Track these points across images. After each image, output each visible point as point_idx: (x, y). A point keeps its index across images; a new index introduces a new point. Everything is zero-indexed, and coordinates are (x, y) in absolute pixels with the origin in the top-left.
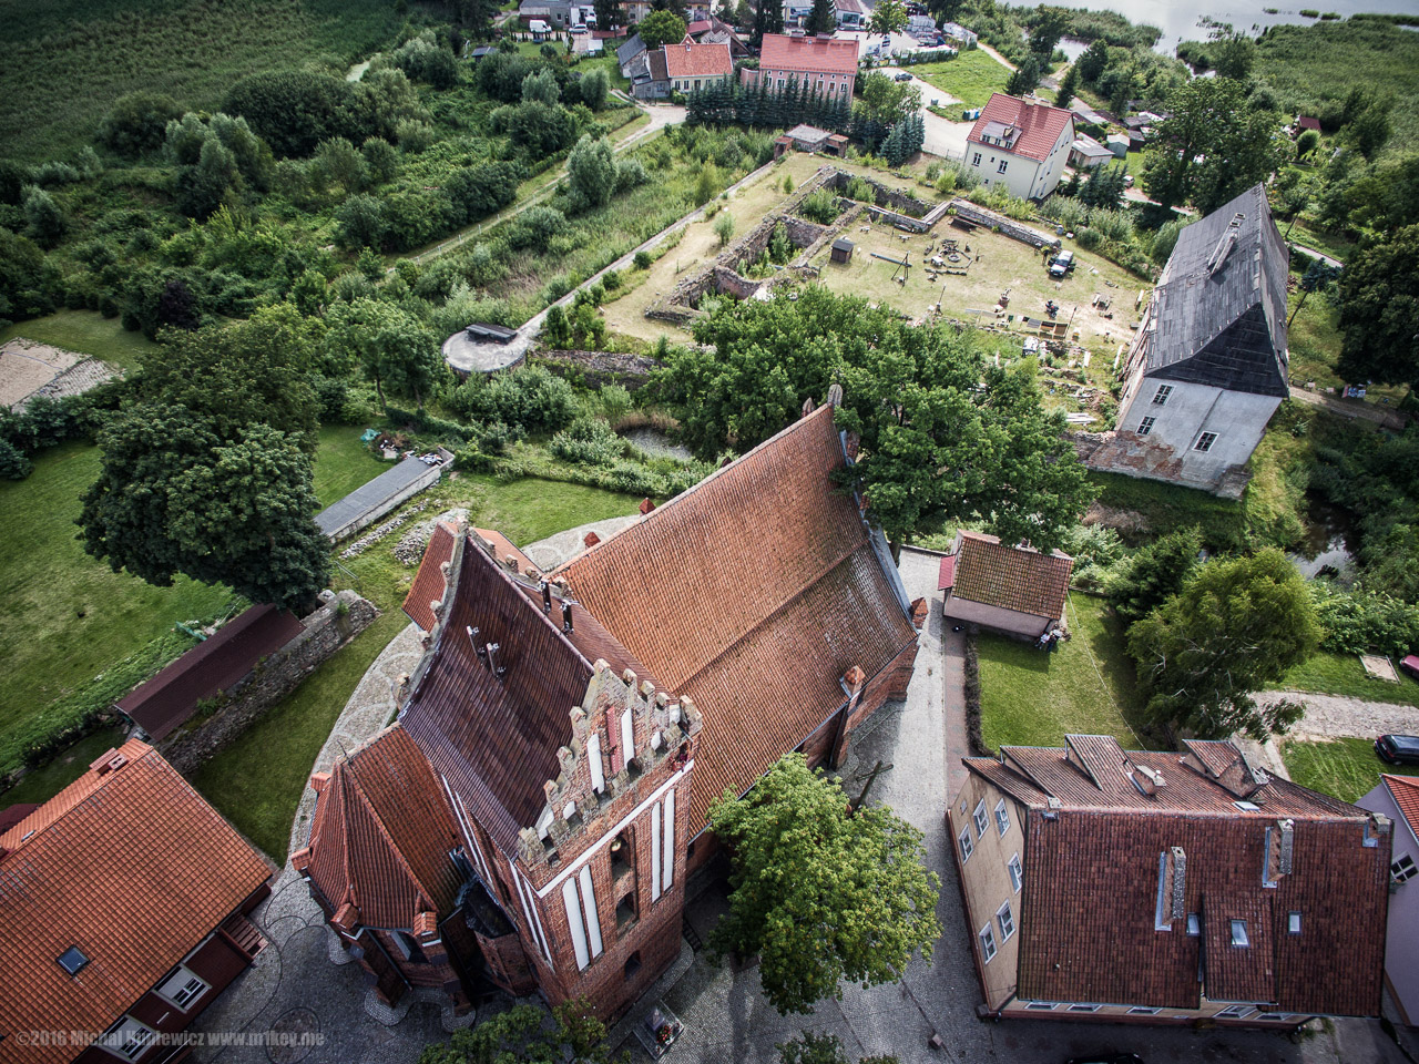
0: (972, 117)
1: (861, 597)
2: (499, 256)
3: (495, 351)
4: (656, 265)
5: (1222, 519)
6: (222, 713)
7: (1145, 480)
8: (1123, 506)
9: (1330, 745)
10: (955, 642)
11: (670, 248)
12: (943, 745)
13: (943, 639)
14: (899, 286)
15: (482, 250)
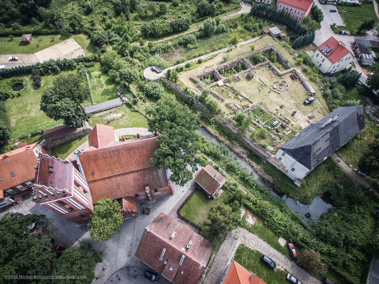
0: (343, 33)
1: (158, 174)
2: (175, 46)
3: (155, 74)
4: (202, 64)
5: (291, 189)
6: (58, 140)
7: (279, 170)
8: (269, 174)
9: (252, 250)
10: (193, 188)
11: (210, 59)
12: (173, 207)
13: (191, 186)
14: (258, 91)
15: (170, 43)
